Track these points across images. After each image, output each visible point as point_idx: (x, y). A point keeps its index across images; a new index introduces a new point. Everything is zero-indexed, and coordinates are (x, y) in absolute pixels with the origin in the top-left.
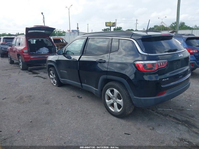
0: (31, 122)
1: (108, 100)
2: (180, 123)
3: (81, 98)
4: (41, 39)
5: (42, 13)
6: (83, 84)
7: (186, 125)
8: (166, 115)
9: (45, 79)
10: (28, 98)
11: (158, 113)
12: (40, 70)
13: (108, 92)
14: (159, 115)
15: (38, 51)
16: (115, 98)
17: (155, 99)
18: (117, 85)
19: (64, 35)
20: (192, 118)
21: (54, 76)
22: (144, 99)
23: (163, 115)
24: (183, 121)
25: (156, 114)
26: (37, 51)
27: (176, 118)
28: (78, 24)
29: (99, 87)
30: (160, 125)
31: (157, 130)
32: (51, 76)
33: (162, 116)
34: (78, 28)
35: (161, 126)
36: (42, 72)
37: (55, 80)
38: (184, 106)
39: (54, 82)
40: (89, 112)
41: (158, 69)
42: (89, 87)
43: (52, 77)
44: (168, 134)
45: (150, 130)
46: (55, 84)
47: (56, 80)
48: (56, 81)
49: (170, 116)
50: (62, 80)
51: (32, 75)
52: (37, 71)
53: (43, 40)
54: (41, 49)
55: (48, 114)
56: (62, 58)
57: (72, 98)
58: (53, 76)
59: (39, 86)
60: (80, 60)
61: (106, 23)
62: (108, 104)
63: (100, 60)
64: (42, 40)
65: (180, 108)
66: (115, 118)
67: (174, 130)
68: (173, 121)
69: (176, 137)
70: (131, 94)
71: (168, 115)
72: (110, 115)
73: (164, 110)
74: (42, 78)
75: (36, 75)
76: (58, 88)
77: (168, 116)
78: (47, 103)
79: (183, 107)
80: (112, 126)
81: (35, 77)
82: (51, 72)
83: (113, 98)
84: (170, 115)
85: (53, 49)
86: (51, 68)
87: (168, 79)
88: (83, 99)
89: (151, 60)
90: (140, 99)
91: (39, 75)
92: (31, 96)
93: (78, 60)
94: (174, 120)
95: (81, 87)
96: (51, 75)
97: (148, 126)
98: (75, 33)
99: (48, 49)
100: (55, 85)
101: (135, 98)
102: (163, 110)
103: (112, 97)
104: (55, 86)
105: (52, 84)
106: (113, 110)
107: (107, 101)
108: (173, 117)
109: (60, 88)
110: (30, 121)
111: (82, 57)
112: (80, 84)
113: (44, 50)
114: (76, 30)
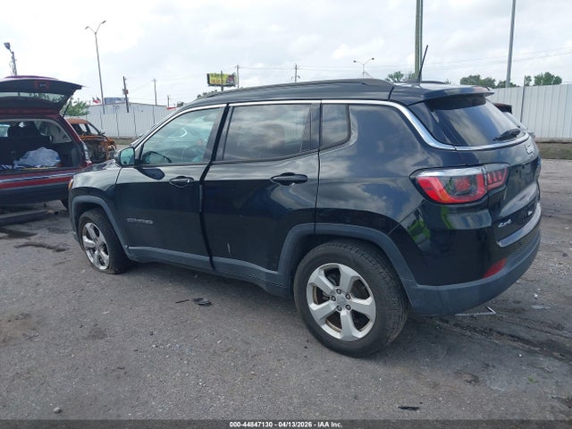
0: (60, 411)
1: (315, 303)
2: (536, 352)
3: (209, 304)
4: (25, 123)
5: (8, 46)
6: (216, 259)
7: (555, 354)
8: (488, 332)
9: (59, 250)
10: (18, 322)
11: (462, 328)
12: (32, 224)
13: (318, 277)
14: (468, 333)
15: (21, 160)
16: (343, 295)
17: (481, 286)
18: (352, 251)
19: (86, 114)
20: (558, 332)
21: (102, 238)
22: (449, 291)
23: (481, 332)
24: (541, 344)
25: (458, 330)
26: (15, 162)
27: (518, 338)
28: (124, 80)
29: (281, 264)
30: (488, 365)
31: (488, 382)
32: (86, 239)
33: (479, 336)
34: (126, 92)
35: (494, 367)
36: (40, 228)
37: (103, 253)
38: (518, 298)
39: (100, 257)
40: (254, 349)
41: (488, 192)
42: (244, 267)
43: (91, 242)
44: (525, 392)
45: (469, 386)
46: (103, 264)
47: (107, 253)
48: (106, 257)
49: (501, 334)
50: (131, 250)
51: (8, 241)
52: (23, 229)
53: (33, 122)
54: (32, 153)
55: (115, 373)
56: (133, 175)
57: (179, 307)
58: (95, 240)
59: (46, 278)
60: (206, 179)
61: (208, 75)
62: (318, 318)
63: (282, 175)
64: (30, 126)
65: (514, 305)
66: (346, 360)
67: (534, 376)
68: (515, 348)
69: (550, 396)
70: (407, 279)
71: (491, 330)
72: (327, 350)
73: (475, 315)
74: (49, 248)
75: (22, 241)
76: (117, 277)
77: (495, 334)
78: (98, 334)
79: (518, 302)
80: (348, 386)
81: (24, 249)
82: (88, 225)
83: (337, 295)
84: (499, 330)
85: (73, 151)
86: (86, 214)
87: (509, 221)
88: (216, 306)
89: (467, 166)
90: (438, 292)
91: (33, 239)
92: (27, 316)
93: (197, 178)
94: (516, 344)
95: (211, 269)
96: (89, 238)
97: (458, 374)
98: (117, 108)
99: (56, 154)
100: (102, 268)
101: (419, 290)
102: (472, 316)
103: (332, 291)
104: (102, 271)
105: (92, 265)
106: (337, 335)
107: (313, 307)
108: (510, 335)
109: (124, 280)
110: (57, 409)
111: (213, 172)
112: (207, 258)
113: (44, 158)
114: (119, 99)
